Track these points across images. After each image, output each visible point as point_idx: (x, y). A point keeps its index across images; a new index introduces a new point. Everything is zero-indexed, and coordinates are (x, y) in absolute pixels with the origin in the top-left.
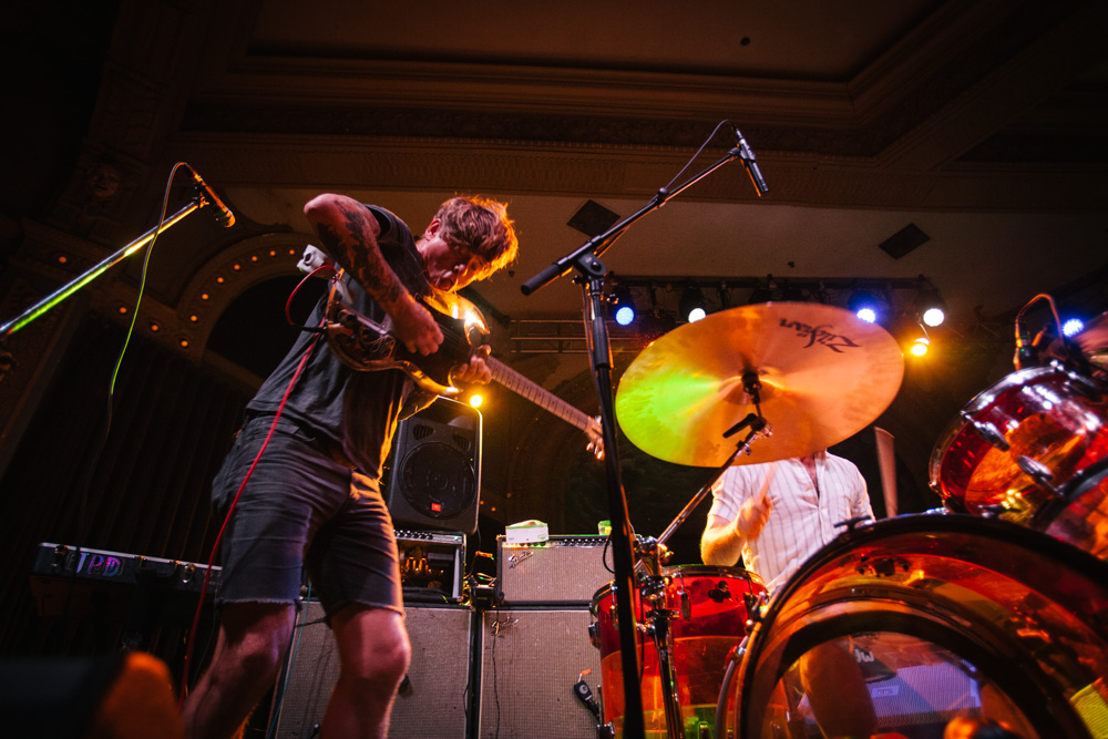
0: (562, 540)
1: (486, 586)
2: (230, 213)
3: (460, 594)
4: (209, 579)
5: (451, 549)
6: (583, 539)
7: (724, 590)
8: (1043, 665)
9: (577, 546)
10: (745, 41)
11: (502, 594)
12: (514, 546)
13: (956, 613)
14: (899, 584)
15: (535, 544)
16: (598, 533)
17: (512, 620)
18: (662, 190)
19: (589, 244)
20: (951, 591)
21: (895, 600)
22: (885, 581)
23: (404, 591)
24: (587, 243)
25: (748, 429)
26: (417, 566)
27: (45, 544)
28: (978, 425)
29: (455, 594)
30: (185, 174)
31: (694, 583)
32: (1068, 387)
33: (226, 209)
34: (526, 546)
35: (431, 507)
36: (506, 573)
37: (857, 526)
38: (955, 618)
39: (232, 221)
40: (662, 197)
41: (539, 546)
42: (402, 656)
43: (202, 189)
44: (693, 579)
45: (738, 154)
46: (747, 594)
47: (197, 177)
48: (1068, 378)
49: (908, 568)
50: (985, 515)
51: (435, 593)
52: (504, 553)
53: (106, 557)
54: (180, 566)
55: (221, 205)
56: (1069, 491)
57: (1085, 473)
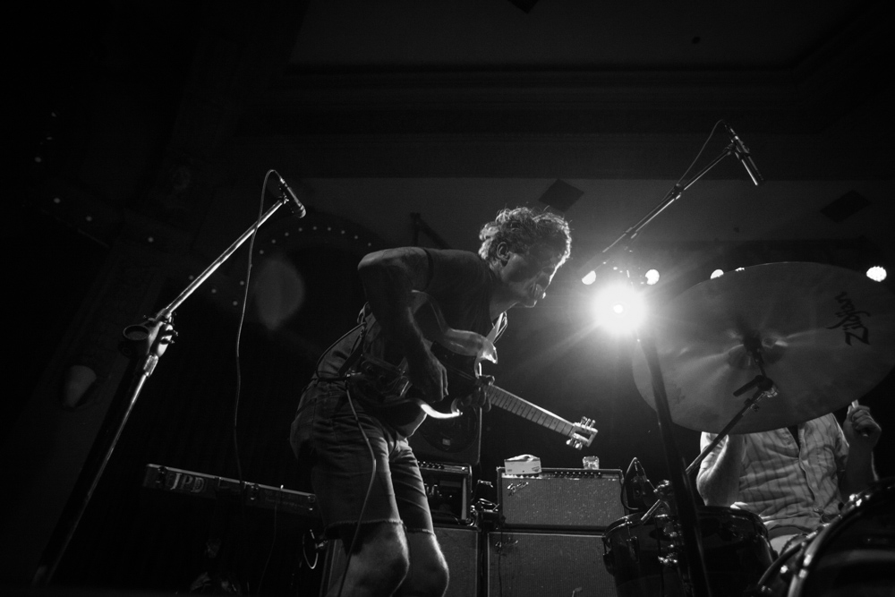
0: (552, 472)
1: (491, 511)
2: (302, 207)
3: (468, 516)
4: (282, 499)
5: (460, 477)
6: (571, 472)
9: (566, 478)
11: (504, 518)
12: (511, 477)
15: (530, 475)
16: (583, 467)
17: (512, 541)
18: (678, 185)
25: (756, 389)
27: (151, 465)
29: (464, 517)
30: (274, 179)
33: (300, 204)
34: (522, 477)
35: (442, 442)
36: (505, 497)
39: (304, 212)
41: (533, 477)
43: (284, 190)
45: (733, 148)
47: (282, 180)
51: (449, 515)
52: (504, 482)
53: (194, 477)
54: (248, 486)
55: (297, 201)
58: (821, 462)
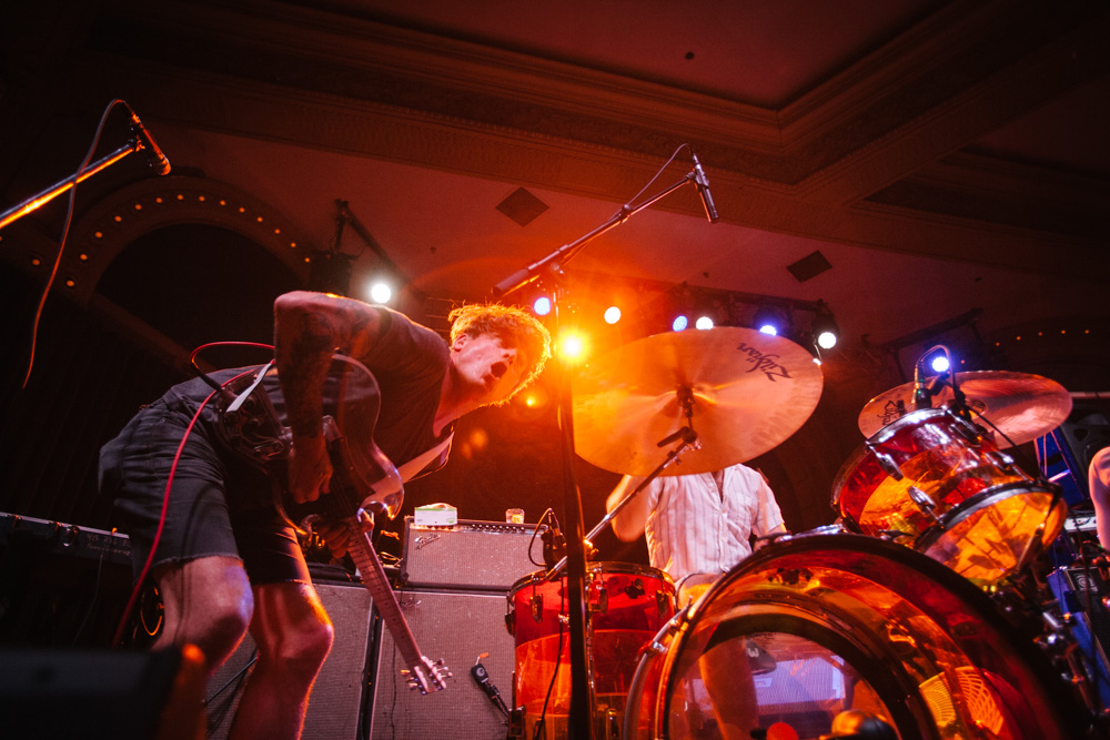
0: (470, 525)
1: (392, 567)
2: (166, 160)
4: (112, 546)
6: (491, 526)
7: (639, 588)
8: (906, 666)
9: (484, 531)
10: (690, 56)
11: (407, 575)
12: (422, 528)
13: (842, 619)
14: (797, 591)
15: (443, 527)
16: (505, 521)
17: (414, 602)
18: (626, 206)
19: (557, 253)
20: (839, 599)
21: (792, 604)
22: (788, 588)
23: (309, 567)
24: (555, 251)
25: (681, 441)
26: (320, 542)
28: (879, 455)
30: (121, 115)
31: (610, 579)
32: (953, 428)
33: (162, 156)
34: (433, 529)
36: (412, 552)
37: (777, 540)
38: (840, 623)
39: (168, 168)
40: (625, 213)
41: (447, 529)
42: (326, 637)
43: (139, 131)
44: (611, 575)
45: (693, 179)
46: (660, 592)
47: (135, 117)
48: (953, 421)
49: (809, 577)
50: (883, 537)
51: (339, 570)
52: (411, 534)
54: (61, 528)
55: (158, 150)
56: (947, 520)
57: (960, 507)
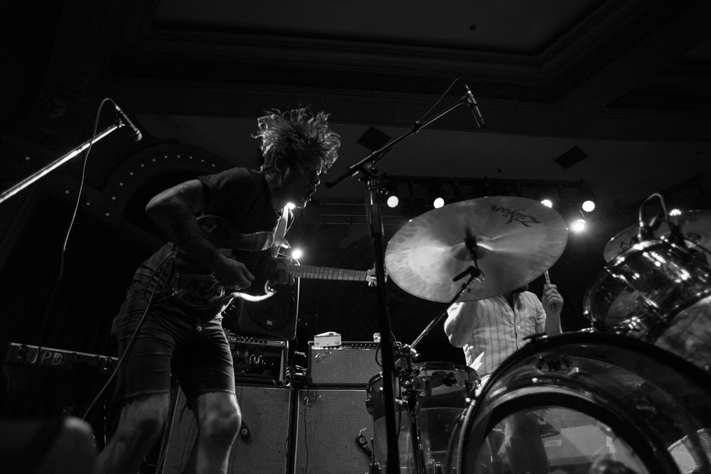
0: (350, 345)
1: (301, 374)
2: (138, 132)
3: (284, 379)
5: (279, 349)
6: (363, 344)
7: (453, 379)
8: (652, 428)
9: (359, 349)
10: (473, 28)
11: (311, 379)
12: (319, 348)
14: (563, 375)
15: (333, 347)
16: (373, 341)
17: (317, 396)
18: (417, 122)
19: (370, 156)
21: (560, 386)
22: (554, 374)
24: (368, 155)
25: (469, 276)
26: (256, 361)
27: (13, 344)
28: (614, 276)
29: (281, 379)
30: (110, 106)
31: (433, 374)
32: (670, 252)
33: (136, 129)
34: (327, 349)
35: (266, 322)
36: (314, 364)
37: (537, 339)
39: (140, 136)
40: (417, 127)
41: (335, 348)
43: (120, 116)
44: (434, 371)
45: (466, 100)
47: (117, 107)
48: (671, 247)
49: (569, 366)
50: (618, 333)
51: (268, 378)
52: (313, 353)
53: (53, 352)
54: (102, 359)
55: (133, 126)
56: (670, 318)
57: (680, 307)
58: (527, 328)
